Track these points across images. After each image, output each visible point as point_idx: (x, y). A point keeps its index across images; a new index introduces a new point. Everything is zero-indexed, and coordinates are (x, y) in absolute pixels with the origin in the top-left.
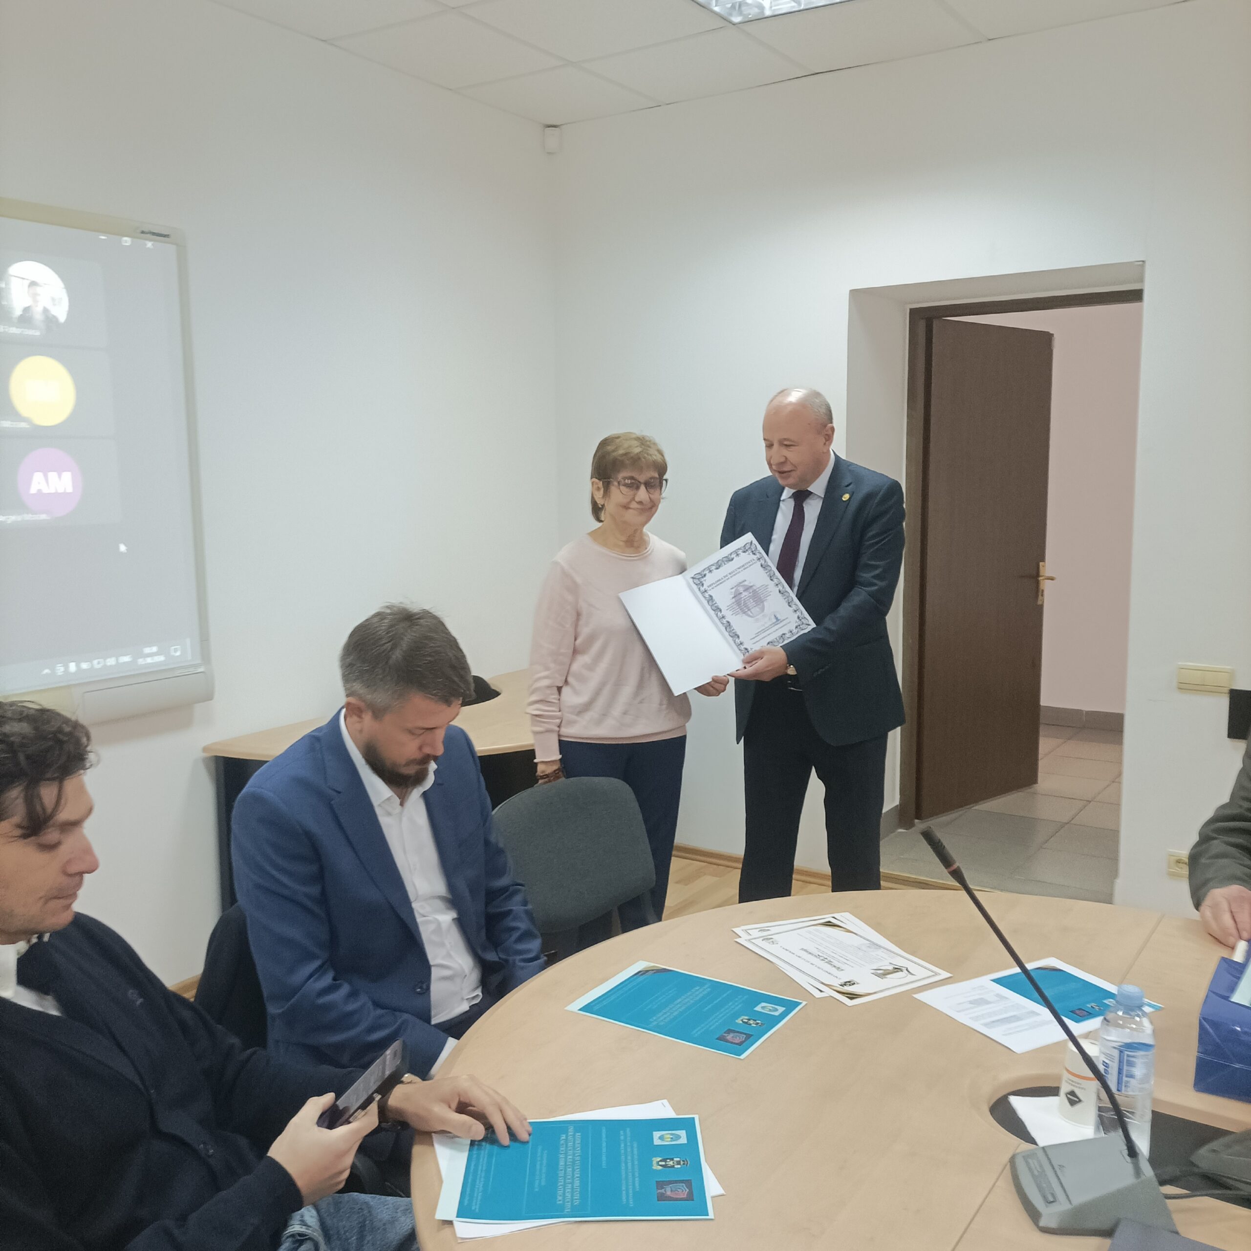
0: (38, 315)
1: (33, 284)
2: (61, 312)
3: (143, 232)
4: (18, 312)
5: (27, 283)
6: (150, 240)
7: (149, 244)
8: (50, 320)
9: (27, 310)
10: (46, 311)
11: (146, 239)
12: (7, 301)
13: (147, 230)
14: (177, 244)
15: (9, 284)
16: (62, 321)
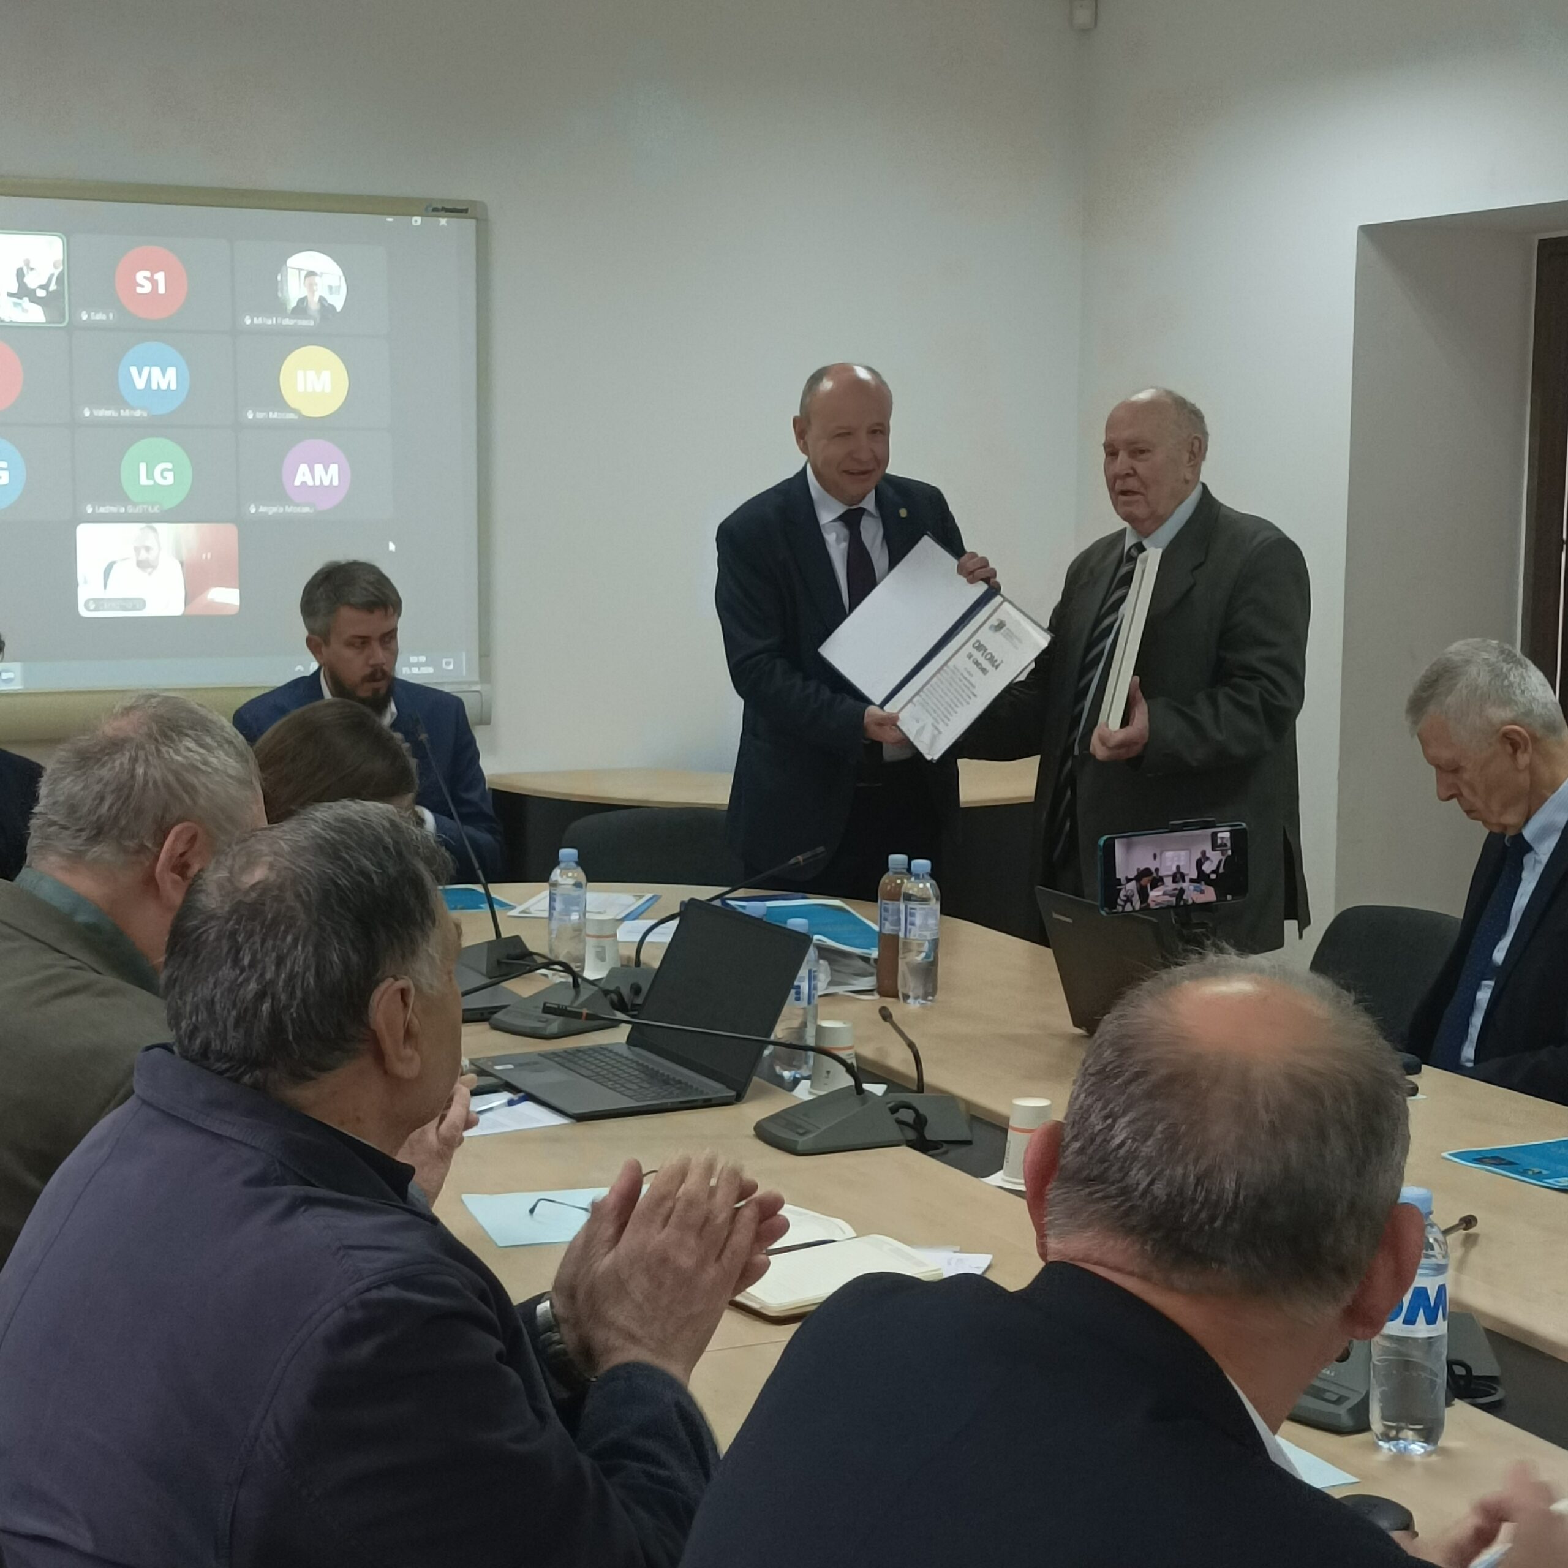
0: (314, 305)
1: (311, 274)
3: (435, 210)
4: (293, 304)
5: (303, 274)
6: (443, 217)
7: (443, 221)
8: (326, 308)
9: (302, 301)
10: (322, 299)
11: (440, 217)
12: (282, 292)
13: (440, 207)
14: (477, 219)
15: (287, 275)
16: (339, 309)
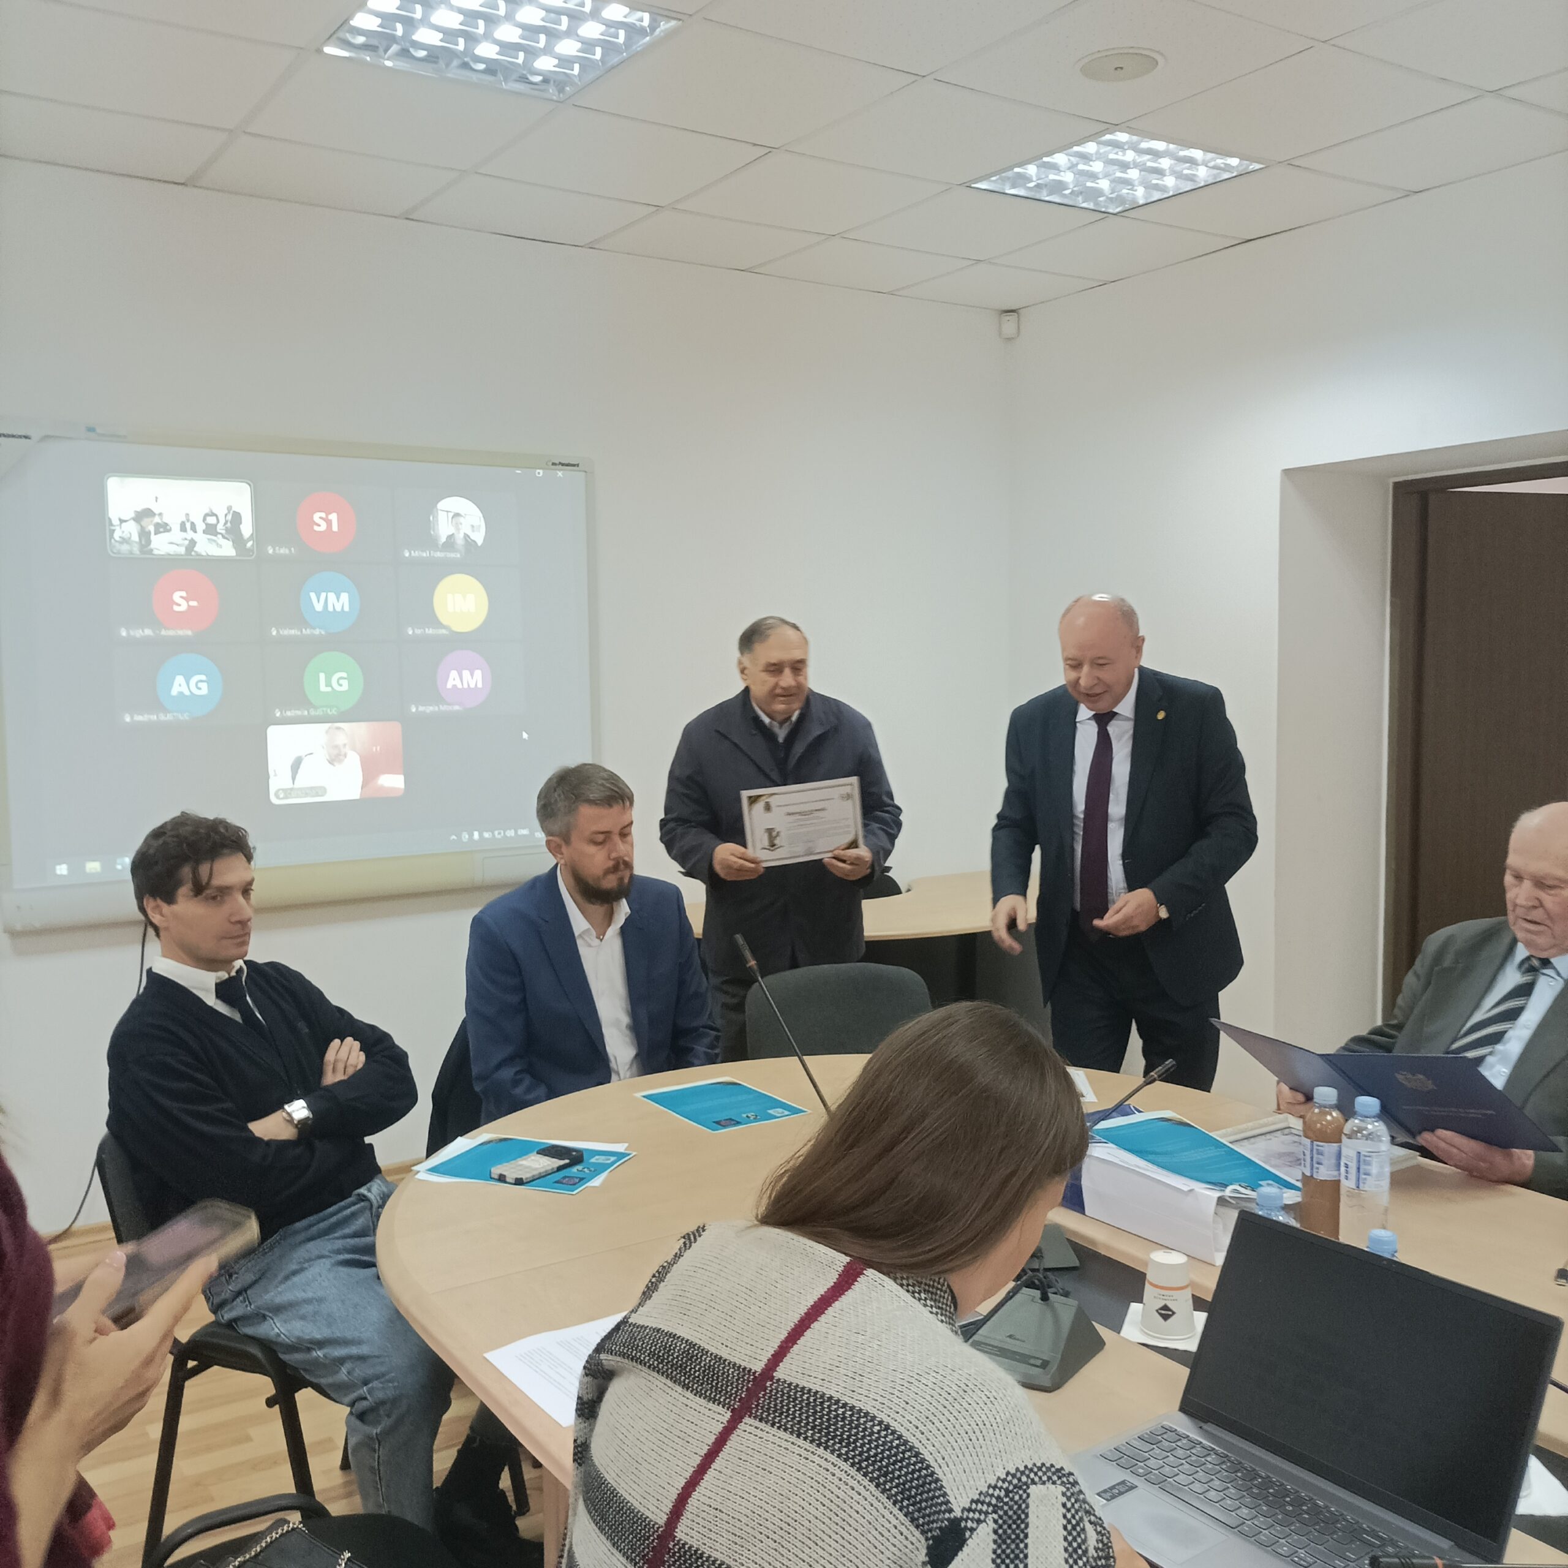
0: (460, 540)
1: (457, 515)
2: (479, 537)
3: (554, 464)
4: (443, 539)
5: (451, 515)
6: (560, 470)
7: (560, 474)
8: (469, 542)
9: (451, 537)
10: (466, 536)
11: (556, 470)
12: (434, 531)
13: (557, 462)
14: (586, 472)
15: (437, 517)
16: (480, 542)
